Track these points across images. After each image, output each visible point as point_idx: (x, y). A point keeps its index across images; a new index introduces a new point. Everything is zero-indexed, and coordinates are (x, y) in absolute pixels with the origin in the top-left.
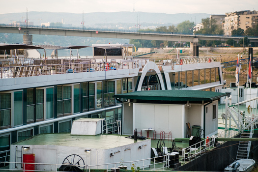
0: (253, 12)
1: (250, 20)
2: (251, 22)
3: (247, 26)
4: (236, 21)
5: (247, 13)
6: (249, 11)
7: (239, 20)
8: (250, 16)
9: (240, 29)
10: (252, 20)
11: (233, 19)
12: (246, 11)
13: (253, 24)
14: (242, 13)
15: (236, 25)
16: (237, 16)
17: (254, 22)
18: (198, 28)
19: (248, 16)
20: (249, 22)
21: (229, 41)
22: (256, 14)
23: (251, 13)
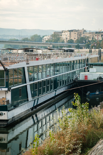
0: (78, 30)
1: (76, 35)
2: (77, 36)
3: (75, 38)
4: (69, 35)
5: (74, 31)
6: (76, 30)
7: (70, 35)
8: (76, 33)
9: (72, 40)
10: (77, 34)
11: (67, 34)
12: (74, 30)
13: (78, 37)
14: (72, 31)
15: (69, 37)
16: (69, 33)
17: (78, 36)
18: (46, 39)
19: (75, 32)
20: (75, 36)
21: (68, 46)
22: (79, 31)
23: (77, 31)
